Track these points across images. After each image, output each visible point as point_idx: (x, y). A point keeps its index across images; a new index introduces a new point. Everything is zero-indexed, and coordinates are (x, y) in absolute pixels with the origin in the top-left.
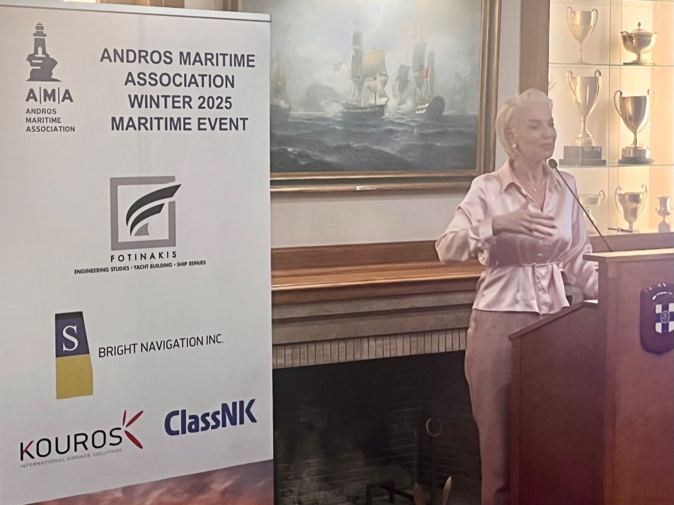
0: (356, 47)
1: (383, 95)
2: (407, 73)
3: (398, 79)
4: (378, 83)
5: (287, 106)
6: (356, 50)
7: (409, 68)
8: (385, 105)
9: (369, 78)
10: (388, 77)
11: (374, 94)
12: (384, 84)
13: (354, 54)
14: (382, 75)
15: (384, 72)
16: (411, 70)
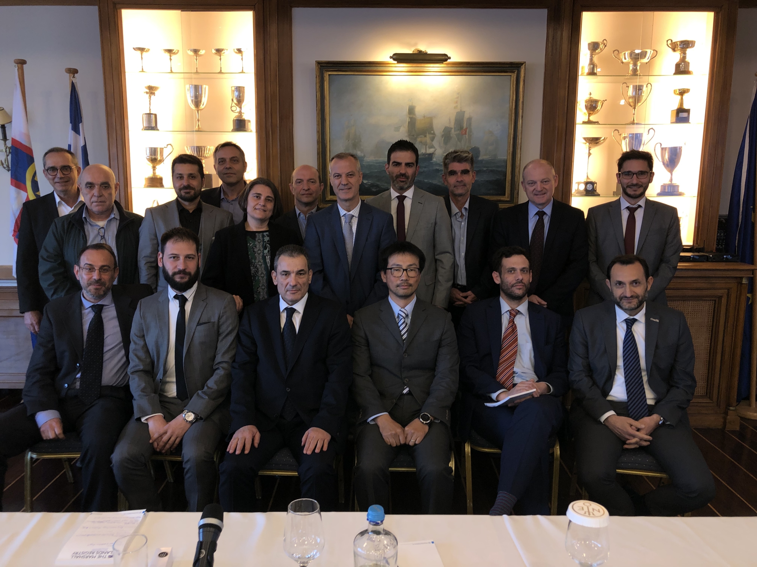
0: (411, 116)
1: (432, 147)
2: (450, 131)
3: (442, 136)
4: (428, 139)
5: (363, 155)
6: (411, 118)
7: (452, 128)
8: (433, 153)
9: (421, 136)
10: (435, 135)
11: (425, 146)
12: (432, 139)
13: (409, 120)
14: (430, 133)
15: (432, 132)
16: (453, 130)
